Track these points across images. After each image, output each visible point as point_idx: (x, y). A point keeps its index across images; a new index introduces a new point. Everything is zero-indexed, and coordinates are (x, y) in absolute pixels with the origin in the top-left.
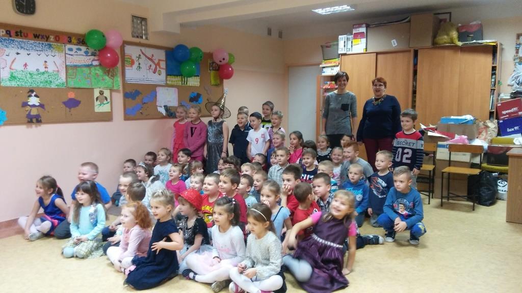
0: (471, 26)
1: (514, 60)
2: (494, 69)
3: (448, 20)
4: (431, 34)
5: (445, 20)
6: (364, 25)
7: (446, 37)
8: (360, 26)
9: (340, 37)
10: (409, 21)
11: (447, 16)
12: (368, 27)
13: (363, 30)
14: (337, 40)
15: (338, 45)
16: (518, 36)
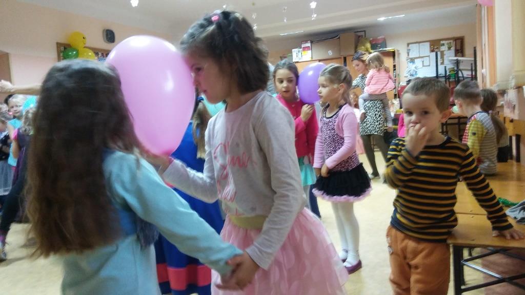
0: (379, 40)
1: (407, 60)
2: (394, 66)
3: (364, 36)
4: (354, 46)
5: (362, 36)
6: (309, 42)
7: (363, 47)
8: (306, 42)
9: (293, 50)
10: (339, 38)
11: (363, 34)
12: (312, 42)
13: (309, 44)
14: (291, 52)
15: (292, 56)
16: (408, 44)
